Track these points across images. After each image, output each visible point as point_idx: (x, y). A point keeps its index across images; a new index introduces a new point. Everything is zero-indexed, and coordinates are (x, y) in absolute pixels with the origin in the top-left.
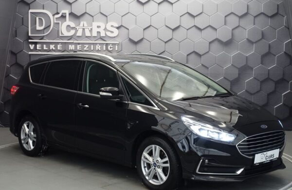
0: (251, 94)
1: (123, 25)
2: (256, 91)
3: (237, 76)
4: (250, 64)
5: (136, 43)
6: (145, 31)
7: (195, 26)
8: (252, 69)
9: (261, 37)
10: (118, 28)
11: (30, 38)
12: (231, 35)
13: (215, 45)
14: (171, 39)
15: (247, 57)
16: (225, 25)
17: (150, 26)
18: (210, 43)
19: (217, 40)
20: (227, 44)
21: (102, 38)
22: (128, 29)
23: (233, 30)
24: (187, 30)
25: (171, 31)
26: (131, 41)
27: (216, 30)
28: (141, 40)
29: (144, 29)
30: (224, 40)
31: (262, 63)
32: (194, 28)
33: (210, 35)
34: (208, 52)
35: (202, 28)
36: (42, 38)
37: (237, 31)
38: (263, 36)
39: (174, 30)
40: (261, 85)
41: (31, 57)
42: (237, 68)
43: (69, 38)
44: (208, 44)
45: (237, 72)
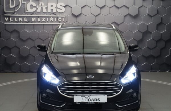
0: (151, 49)
1: (68, 5)
2: (153, 47)
3: (141, 37)
4: (150, 30)
5: (76, 17)
6: (83, 9)
7: (115, 5)
8: (151, 33)
9: (156, 13)
10: (65, 7)
11: (5, 13)
12: (138, 11)
13: (128, 18)
14: (99, 14)
15: (148, 26)
16: (134, 5)
17: (86, 5)
18: (125, 16)
19: (129, 14)
20: (135, 17)
21: (54, 13)
22: (71, 8)
23: (139, 8)
24: (110, 8)
25: (100, 9)
26: (73, 15)
27: (128, 8)
28: (80, 15)
29: (82, 8)
30: (134, 15)
31: (157, 29)
32: (114, 7)
33: (124, 11)
34: (123, 22)
35: (119, 7)
36: (13, 13)
37: (141, 9)
38: (158, 12)
39: (101, 8)
40: (156, 43)
41: (6, 26)
42: (141, 32)
43: (31, 13)
44: (123, 17)
45: (141, 35)
